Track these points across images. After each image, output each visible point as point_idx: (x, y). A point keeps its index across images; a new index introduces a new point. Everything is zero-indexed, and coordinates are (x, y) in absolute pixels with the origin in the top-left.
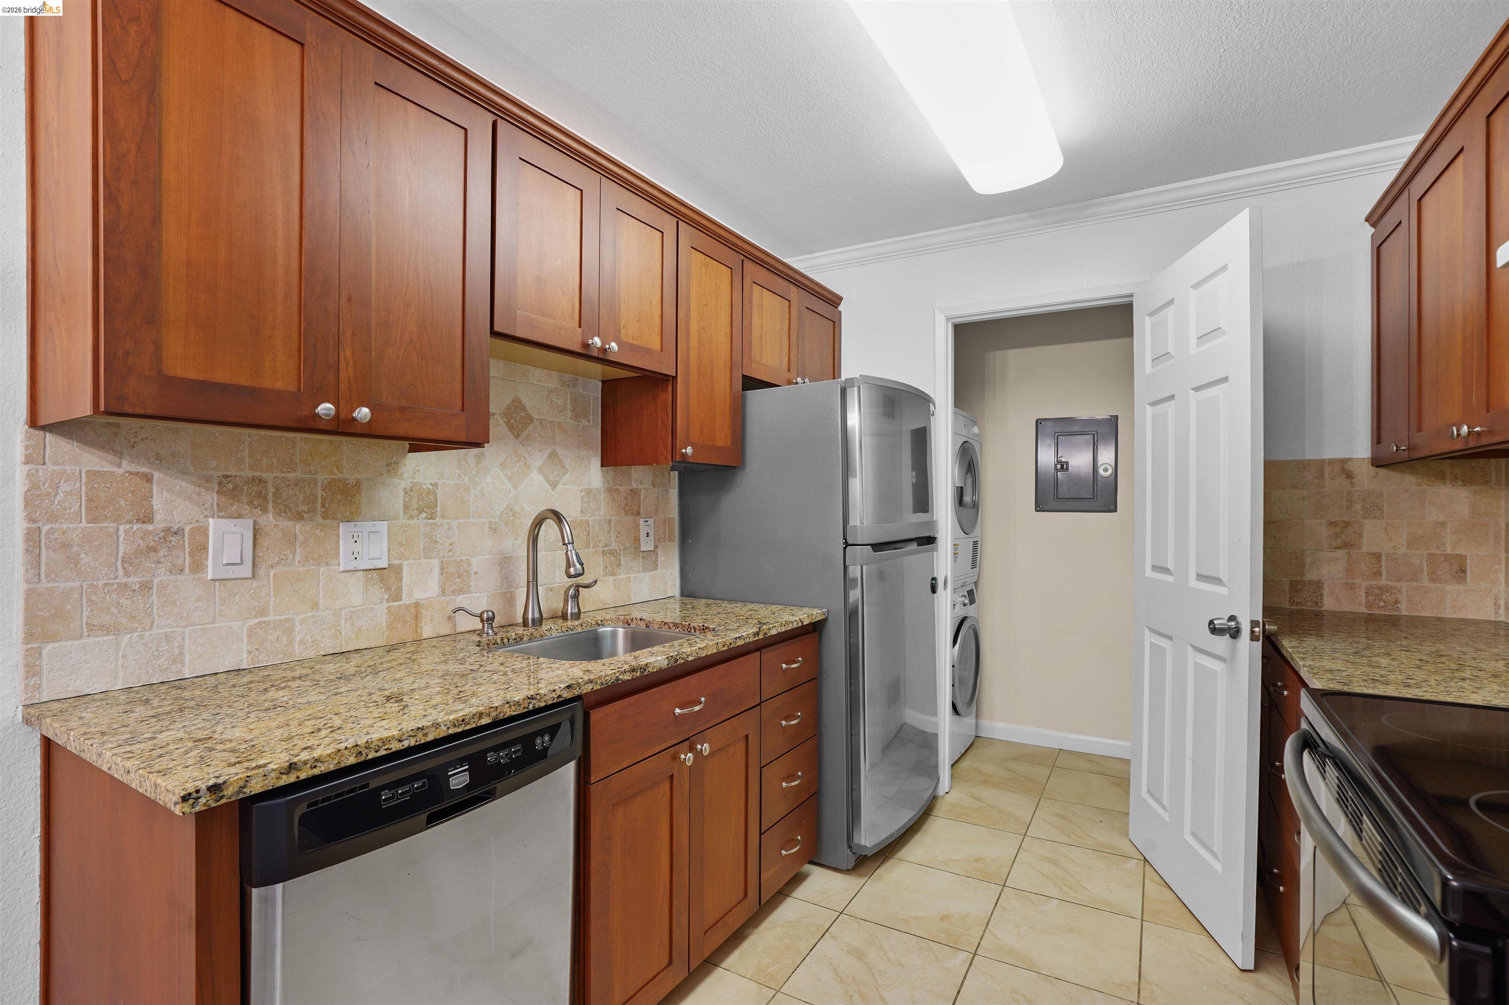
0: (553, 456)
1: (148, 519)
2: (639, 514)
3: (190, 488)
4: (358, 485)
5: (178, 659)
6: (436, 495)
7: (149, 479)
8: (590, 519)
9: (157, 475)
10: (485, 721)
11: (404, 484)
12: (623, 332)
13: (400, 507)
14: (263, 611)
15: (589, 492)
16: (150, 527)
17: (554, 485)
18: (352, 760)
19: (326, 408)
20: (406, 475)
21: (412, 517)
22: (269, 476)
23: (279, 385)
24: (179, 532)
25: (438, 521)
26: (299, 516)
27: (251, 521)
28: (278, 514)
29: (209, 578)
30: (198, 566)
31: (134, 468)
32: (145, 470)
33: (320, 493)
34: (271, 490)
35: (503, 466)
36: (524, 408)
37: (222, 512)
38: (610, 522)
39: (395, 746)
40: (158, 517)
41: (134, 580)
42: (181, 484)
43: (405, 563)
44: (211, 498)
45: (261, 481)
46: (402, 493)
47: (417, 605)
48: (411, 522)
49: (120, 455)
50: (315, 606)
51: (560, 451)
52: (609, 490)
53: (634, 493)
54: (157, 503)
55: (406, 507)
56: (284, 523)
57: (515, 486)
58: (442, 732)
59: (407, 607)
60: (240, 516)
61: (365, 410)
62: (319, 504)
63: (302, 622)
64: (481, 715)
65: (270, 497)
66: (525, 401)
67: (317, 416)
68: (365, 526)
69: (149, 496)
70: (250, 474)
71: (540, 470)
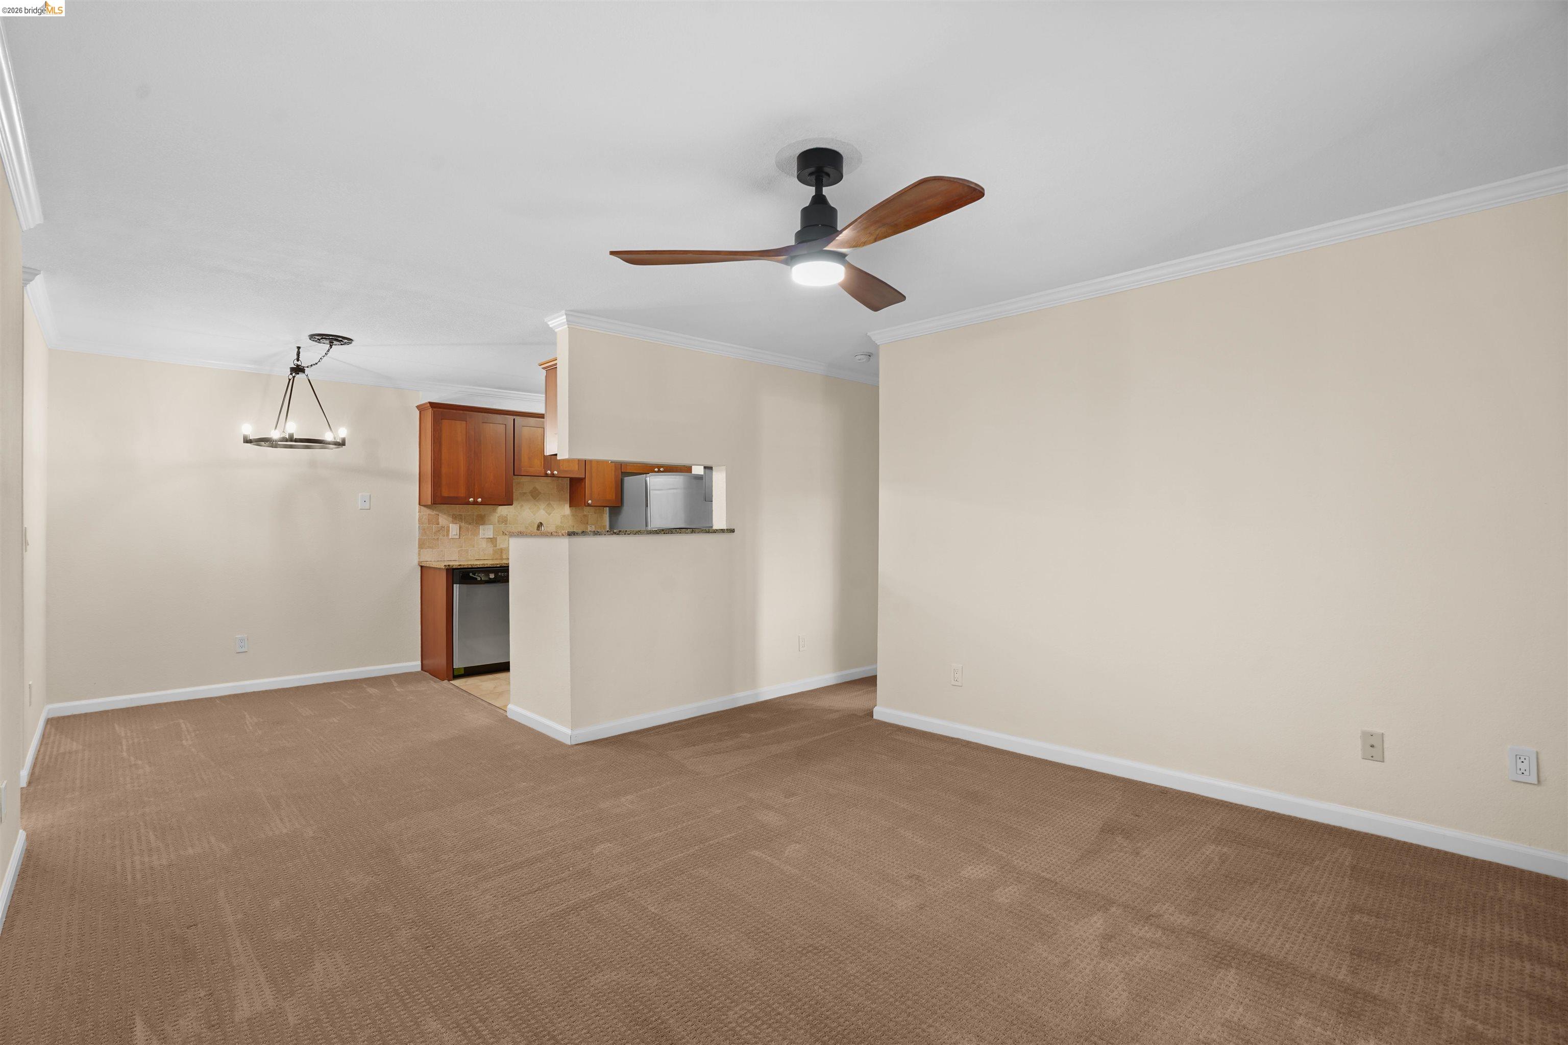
0: (549, 505)
1: (438, 524)
2: (587, 523)
4: (485, 515)
5: (444, 556)
6: (507, 517)
7: (438, 515)
8: (565, 526)
9: (440, 514)
10: (498, 566)
11: (498, 515)
12: (561, 467)
13: (496, 521)
14: (461, 547)
15: (564, 516)
16: (438, 526)
17: (549, 514)
18: (470, 567)
19: (471, 499)
20: (496, 512)
21: (500, 524)
22: (463, 514)
23: (462, 495)
24: (444, 527)
25: (508, 525)
26: (470, 524)
27: (458, 525)
29: (450, 537)
30: (448, 535)
31: (436, 513)
32: (438, 513)
33: (475, 518)
34: (464, 517)
35: (530, 508)
36: (537, 490)
37: (453, 523)
38: (574, 526)
39: (479, 566)
40: (440, 524)
41: (436, 537)
42: (446, 517)
43: (498, 537)
44: (451, 520)
45: (461, 515)
46: (497, 517)
47: (501, 549)
48: (501, 525)
49: (434, 510)
50: (474, 547)
51: (551, 503)
52: (573, 515)
53: (585, 516)
54: (440, 520)
55: (498, 521)
56: (466, 525)
57: (534, 515)
58: (488, 566)
59: (499, 549)
60: (457, 523)
61: (481, 499)
62: (476, 522)
63: (471, 550)
64: (497, 564)
65: (464, 521)
66: (538, 487)
67: (470, 501)
68: (487, 527)
69: (438, 519)
70: (459, 513)
71: (544, 509)
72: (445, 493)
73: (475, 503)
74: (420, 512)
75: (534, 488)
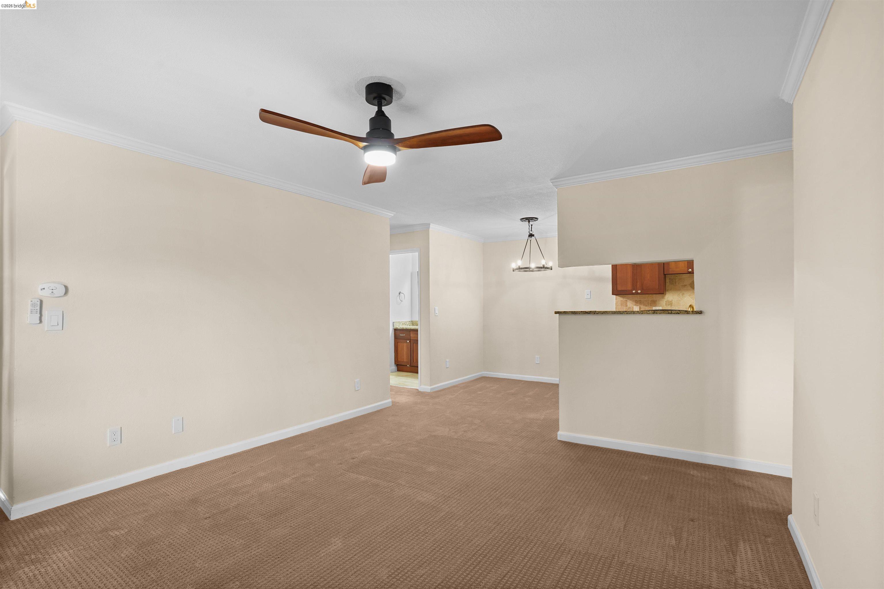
3: (632, 302)
4: (656, 300)
6: (672, 302)
7: (627, 301)
11: (665, 300)
13: (665, 304)
19: (634, 291)
20: (666, 298)
21: (667, 306)
22: (642, 300)
23: (630, 289)
24: (630, 308)
25: (673, 307)
28: (643, 305)
31: (625, 300)
32: (627, 299)
33: (650, 302)
34: (642, 302)
35: (689, 296)
37: (636, 305)
40: (628, 306)
42: (631, 302)
44: (634, 303)
45: (641, 300)
46: (665, 302)
48: (668, 307)
49: (624, 298)
60: (638, 306)
61: (640, 291)
62: (650, 304)
65: (642, 303)
67: (633, 293)
69: (627, 303)
70: (639, 300)
72: (620, 288)
73: (637, 293)
74: (616, 299)
75: (692, 281)
